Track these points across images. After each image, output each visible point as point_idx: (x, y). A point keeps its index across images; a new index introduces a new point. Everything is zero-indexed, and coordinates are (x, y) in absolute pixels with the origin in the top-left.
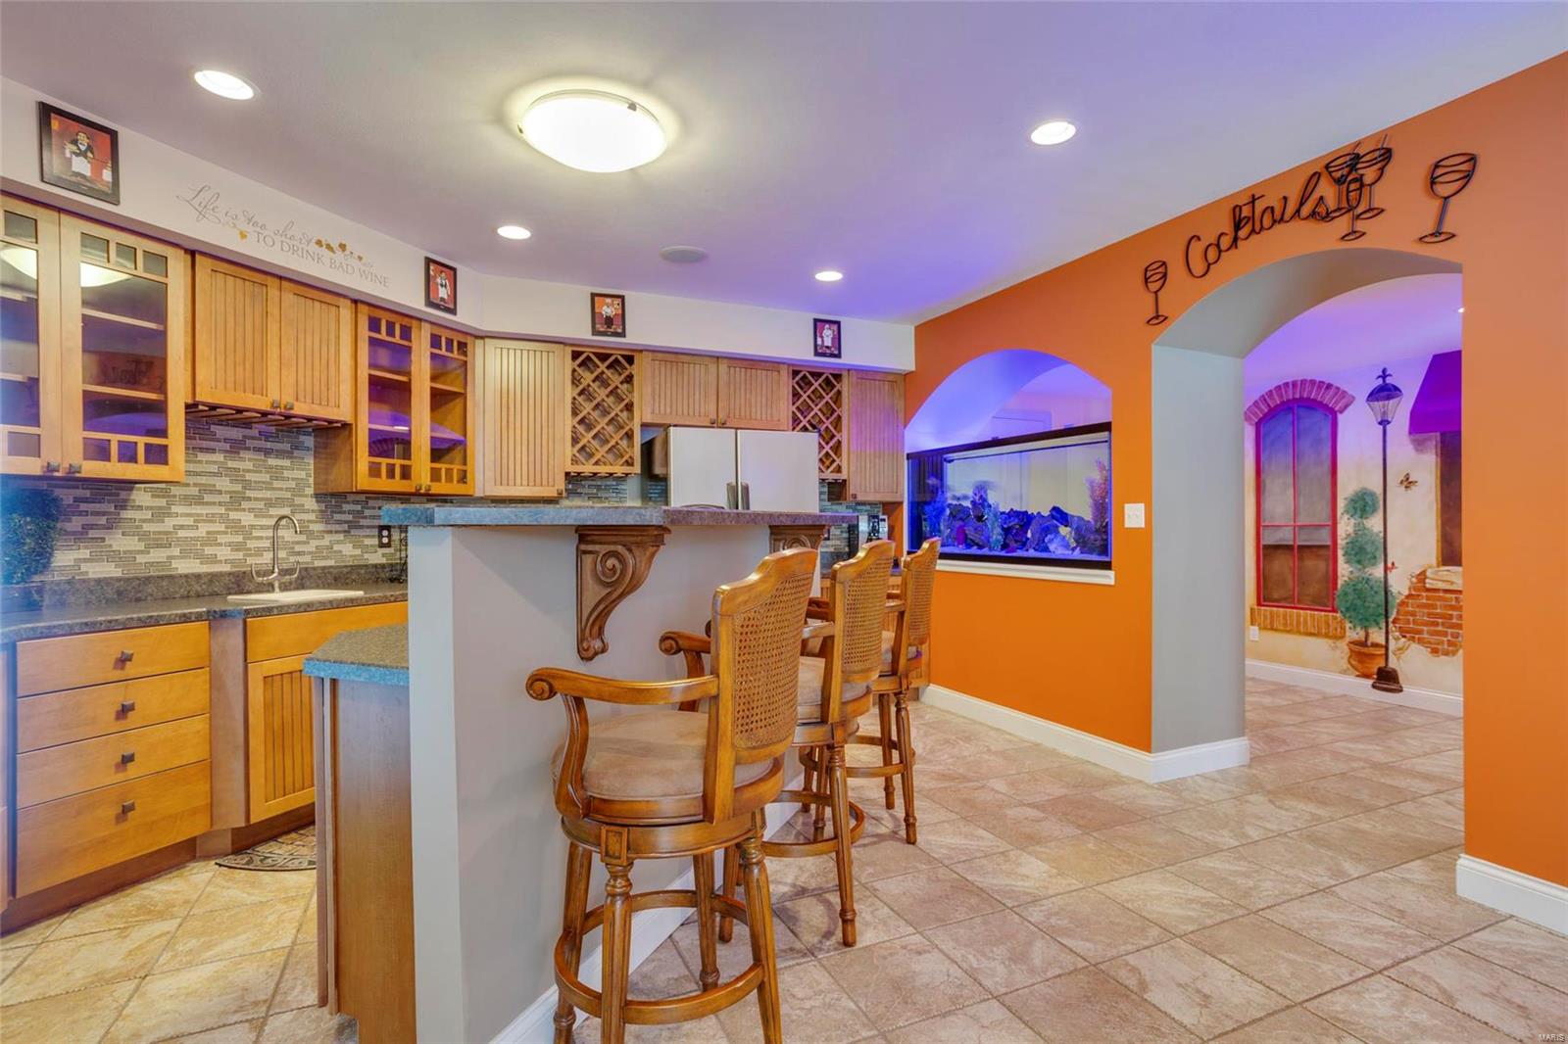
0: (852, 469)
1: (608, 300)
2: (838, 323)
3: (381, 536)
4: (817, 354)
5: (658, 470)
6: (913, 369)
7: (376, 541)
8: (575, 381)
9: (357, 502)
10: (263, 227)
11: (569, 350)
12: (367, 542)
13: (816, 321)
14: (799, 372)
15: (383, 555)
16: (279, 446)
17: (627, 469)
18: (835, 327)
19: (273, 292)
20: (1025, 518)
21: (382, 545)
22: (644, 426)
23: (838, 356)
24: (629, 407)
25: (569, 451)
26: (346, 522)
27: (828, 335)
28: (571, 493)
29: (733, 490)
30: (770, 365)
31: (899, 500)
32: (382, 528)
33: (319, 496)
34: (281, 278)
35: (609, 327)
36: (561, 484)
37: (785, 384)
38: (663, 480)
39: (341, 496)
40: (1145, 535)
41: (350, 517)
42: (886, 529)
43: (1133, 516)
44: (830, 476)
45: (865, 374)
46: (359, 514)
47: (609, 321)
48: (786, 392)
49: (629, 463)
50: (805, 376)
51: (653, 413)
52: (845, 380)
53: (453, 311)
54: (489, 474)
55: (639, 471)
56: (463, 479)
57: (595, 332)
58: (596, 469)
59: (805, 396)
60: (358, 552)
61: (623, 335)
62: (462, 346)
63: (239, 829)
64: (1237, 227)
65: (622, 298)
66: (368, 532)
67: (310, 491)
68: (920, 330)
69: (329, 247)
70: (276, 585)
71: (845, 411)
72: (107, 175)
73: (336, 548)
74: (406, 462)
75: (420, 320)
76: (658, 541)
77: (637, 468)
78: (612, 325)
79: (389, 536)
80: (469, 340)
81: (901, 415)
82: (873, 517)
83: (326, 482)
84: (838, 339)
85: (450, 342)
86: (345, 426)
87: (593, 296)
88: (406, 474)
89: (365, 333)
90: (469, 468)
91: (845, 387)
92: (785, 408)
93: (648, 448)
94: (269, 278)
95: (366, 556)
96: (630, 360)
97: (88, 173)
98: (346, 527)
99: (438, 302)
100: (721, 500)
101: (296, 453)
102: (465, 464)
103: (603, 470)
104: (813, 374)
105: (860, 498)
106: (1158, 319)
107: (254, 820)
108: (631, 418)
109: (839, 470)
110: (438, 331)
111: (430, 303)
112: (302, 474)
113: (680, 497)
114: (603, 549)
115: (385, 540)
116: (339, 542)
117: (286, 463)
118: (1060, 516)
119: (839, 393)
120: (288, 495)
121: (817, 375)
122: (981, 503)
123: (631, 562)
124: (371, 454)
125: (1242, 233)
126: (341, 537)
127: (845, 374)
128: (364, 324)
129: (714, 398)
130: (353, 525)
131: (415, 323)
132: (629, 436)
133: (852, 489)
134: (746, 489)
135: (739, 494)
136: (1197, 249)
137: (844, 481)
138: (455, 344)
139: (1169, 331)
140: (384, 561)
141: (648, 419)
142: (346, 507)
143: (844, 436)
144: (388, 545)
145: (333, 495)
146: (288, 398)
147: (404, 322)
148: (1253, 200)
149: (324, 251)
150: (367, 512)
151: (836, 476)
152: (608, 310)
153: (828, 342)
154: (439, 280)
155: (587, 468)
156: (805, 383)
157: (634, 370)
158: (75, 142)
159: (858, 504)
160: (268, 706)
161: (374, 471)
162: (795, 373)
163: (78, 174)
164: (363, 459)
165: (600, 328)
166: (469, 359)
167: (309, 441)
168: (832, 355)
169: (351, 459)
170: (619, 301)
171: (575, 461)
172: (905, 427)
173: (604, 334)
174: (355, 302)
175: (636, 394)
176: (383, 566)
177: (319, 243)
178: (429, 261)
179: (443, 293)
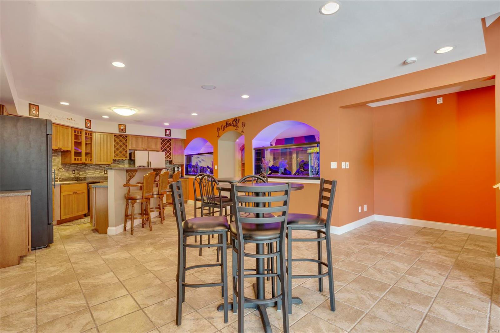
0: (173, 158)
1: (122, 126)
2: (170, 130)
3: (73, 172)
4: (166, 136)
5: (132, 158)
6: (186, 138)
7: (72, 173)
8: (115, 141)
9: (68, 165)
10: (59, 117)
11: (113, 135)
12: (71, 173)
13: (165, 129)
14: (162, 139)
15: (74, 176)
16: (55, 155)
17: (126, 158)
18: (169, 131)
19: (58, 128)
20: (204, 168)
21: (73, 174)
22: (129, 150)
23: (170, 136)
24: (126, 146)
25: (113, 154)
26: (67, 169)
27: (168, 132)
28: (114, 163)
29: (148, 163)
30: (157, 138)
31: (183, 164)
32: (73, 170)
33: (62, 164)
34: (60, 125)
35: (122, 131)
36: (112, 162)
37: (160, 141)
38: (134, 160)
39: (66, 164)
40: (217, 170)
41: (67, 168)
42: (181, 170)
43: (216, 167)
44: (168, 159)
45: (176, 139)
46: (69, 168)
47: (122, 130)
48: (159, 143)
49: (126, 157)
50: (163, 140)
51: (131, 147)
52: (172, 140)
53: (90, 128)
54: (97, 159)
55: (128, 159)
56: (91, 160)
57: (119, 132)
58: (119, 158)
59: (163, 144)
60: (69, 175)
61: (125, 132)
62: (91, 134)
63: (59, 221)
64: (227, 125)
65: (125, 125)
66: (71, 171)
67: (60, 163)
68: (187, 131)
69: (69, 119)
70: (59, 181)
71: (172, 147)
72: (38, 113)
73: (65, 174)
74: (81, 158)
75: (83, 130)
76: (137, 171)
77: (128, 158)
78: (123, 130)
79: (75, 172)
80: (92, 133)
81: (184, 148)
82: (178, 168)
83: (64, 161)
84: (170, 133)
85: (89, 134)
86: (70, 151)
87: (119, 125)
88: (81, 160)
89: (73, 133)
90: (92, 158)
91: (172, 142)
92: (159, 146)
93: (130, 154)
94: (58, 125)
95: (70, 176)
96: (126, 137)
97: (35, 113)
98: (67, 170)
99: (88, 127)
100: (146, 165)
101: (58, 156)
102: (91, 157)
103: (121, 158)
104: (165, 139)
105: (175, 164)
106: (218, 136)
107: (62, 219)
108: (127, 148)
109: (171, 158)
110: (87, 132)
111: (86, 127)
112: (59, 160)
113: (137, 164)
114: (129, 172)
115: (74, 173)
116: (65, 173)
117: (56, 158)
118: (208, 167)
119: (171, 143)
120: (56, 164)
121: (166, 140)
122: (197, 165)
123: (133, 174)
124: (75, 156)
125: (227, 126)
126: (66, 172)
127: (172, 139)
128: (73, 132)
129: (144, 144)
130: (68, 170)
131: (82, 131)
132: (126, 152)
133: (173, 162)
134: (150, 163)
135: (149, 164)
136: (223, 126)
137: (172, 160)
138: (90, 134)
139: (220, 138)
140: (73, 177)
141: (130, 148)
142: (67, 166)
143: (172, 152)
144: (74, 174)
145: (64, 164)
146: (61, 147)
147: (81, 130)
148: (228, 121)
149: (68, 120)
150: (71, 167)
151: (170, 159)
152: (122, 128)
153: (168, 134)
154: (88, 123)
155: (117, 158)
156: (163, 141)
157: (127, 138)
158: (33, 109)
159: (175, 165)
160: (64, 200)
161: (75, 159)
162: (161, 139)
163: (34, 114)
164: (73, 157)
165: (120, 131)
166: (92, 137)
167: (60, 153)
168: (169, 136)
169: (71, 157)
170: (124, 126)
171: (115, 157)
172: (185, 149)
173: (121, 132)
174: (72, 128)
175: (128, 143)
176: (73, 178)
177: (68, 119)
178: (86, 119)
179: (89, 125)
